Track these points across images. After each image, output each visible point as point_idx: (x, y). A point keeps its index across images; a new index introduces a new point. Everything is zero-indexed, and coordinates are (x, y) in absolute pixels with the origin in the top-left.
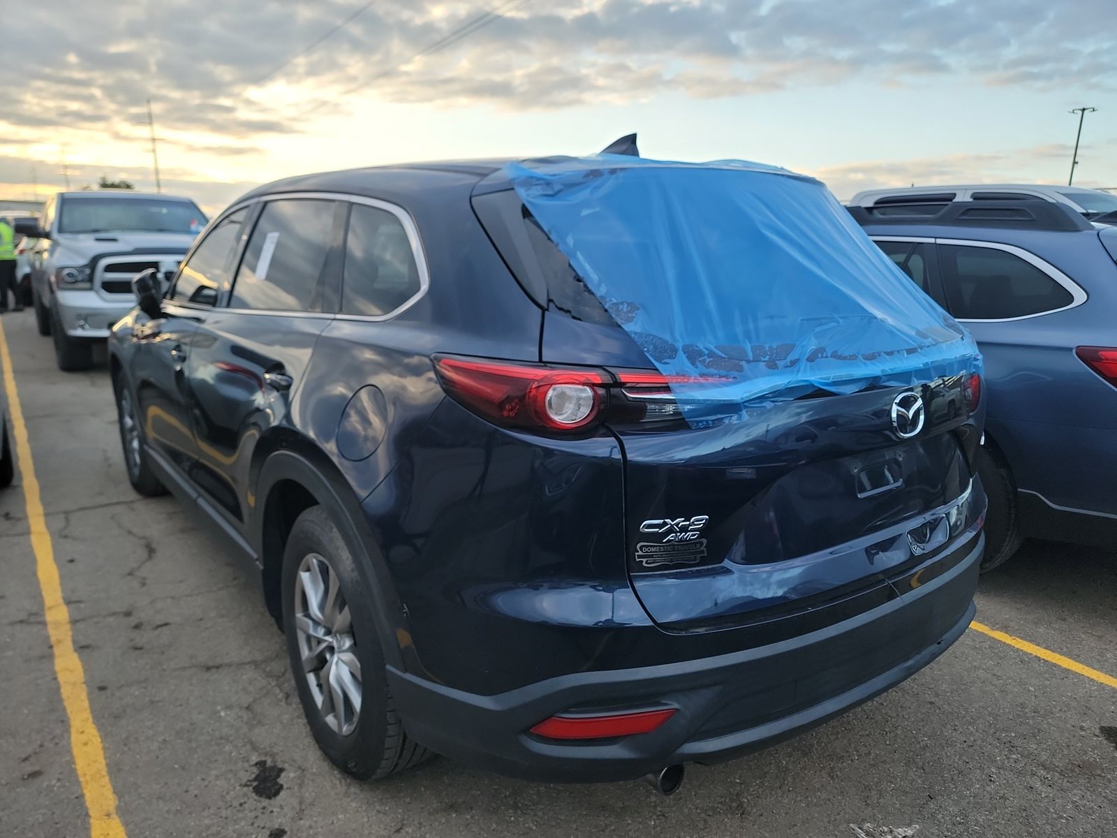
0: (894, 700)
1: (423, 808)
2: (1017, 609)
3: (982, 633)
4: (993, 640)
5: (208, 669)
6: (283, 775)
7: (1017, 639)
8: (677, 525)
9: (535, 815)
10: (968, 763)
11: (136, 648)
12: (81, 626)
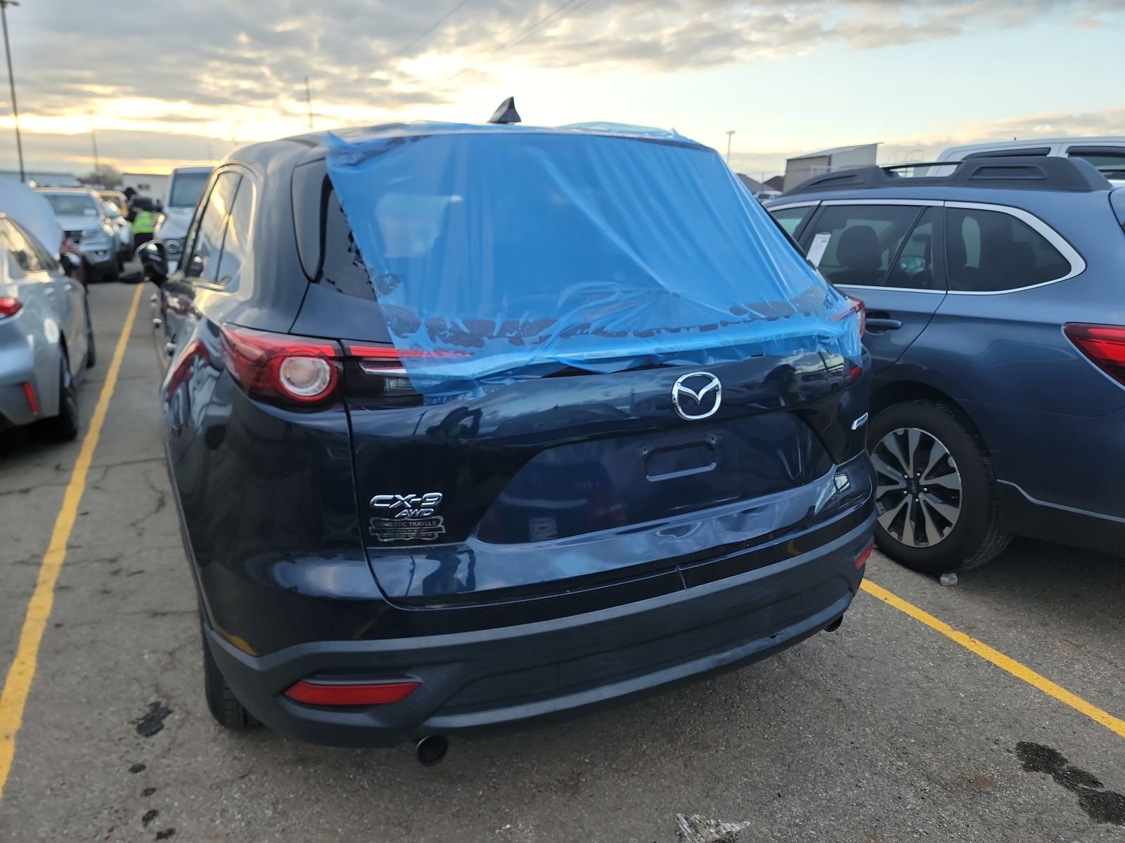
0: (799, 695)
1: (275, 758)
2: (996, 610)
3: (940, 633)
4: (947, 641)
5: (155, 614)
6: (170, 716)
7: (977, 641)
8: (408, 501)
9: (375, 775)
10: (842, 764)
11: (105, 592)
12: (69, 569)
